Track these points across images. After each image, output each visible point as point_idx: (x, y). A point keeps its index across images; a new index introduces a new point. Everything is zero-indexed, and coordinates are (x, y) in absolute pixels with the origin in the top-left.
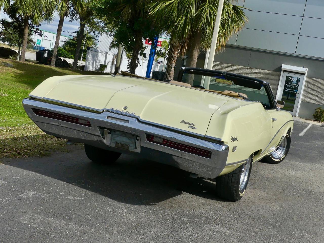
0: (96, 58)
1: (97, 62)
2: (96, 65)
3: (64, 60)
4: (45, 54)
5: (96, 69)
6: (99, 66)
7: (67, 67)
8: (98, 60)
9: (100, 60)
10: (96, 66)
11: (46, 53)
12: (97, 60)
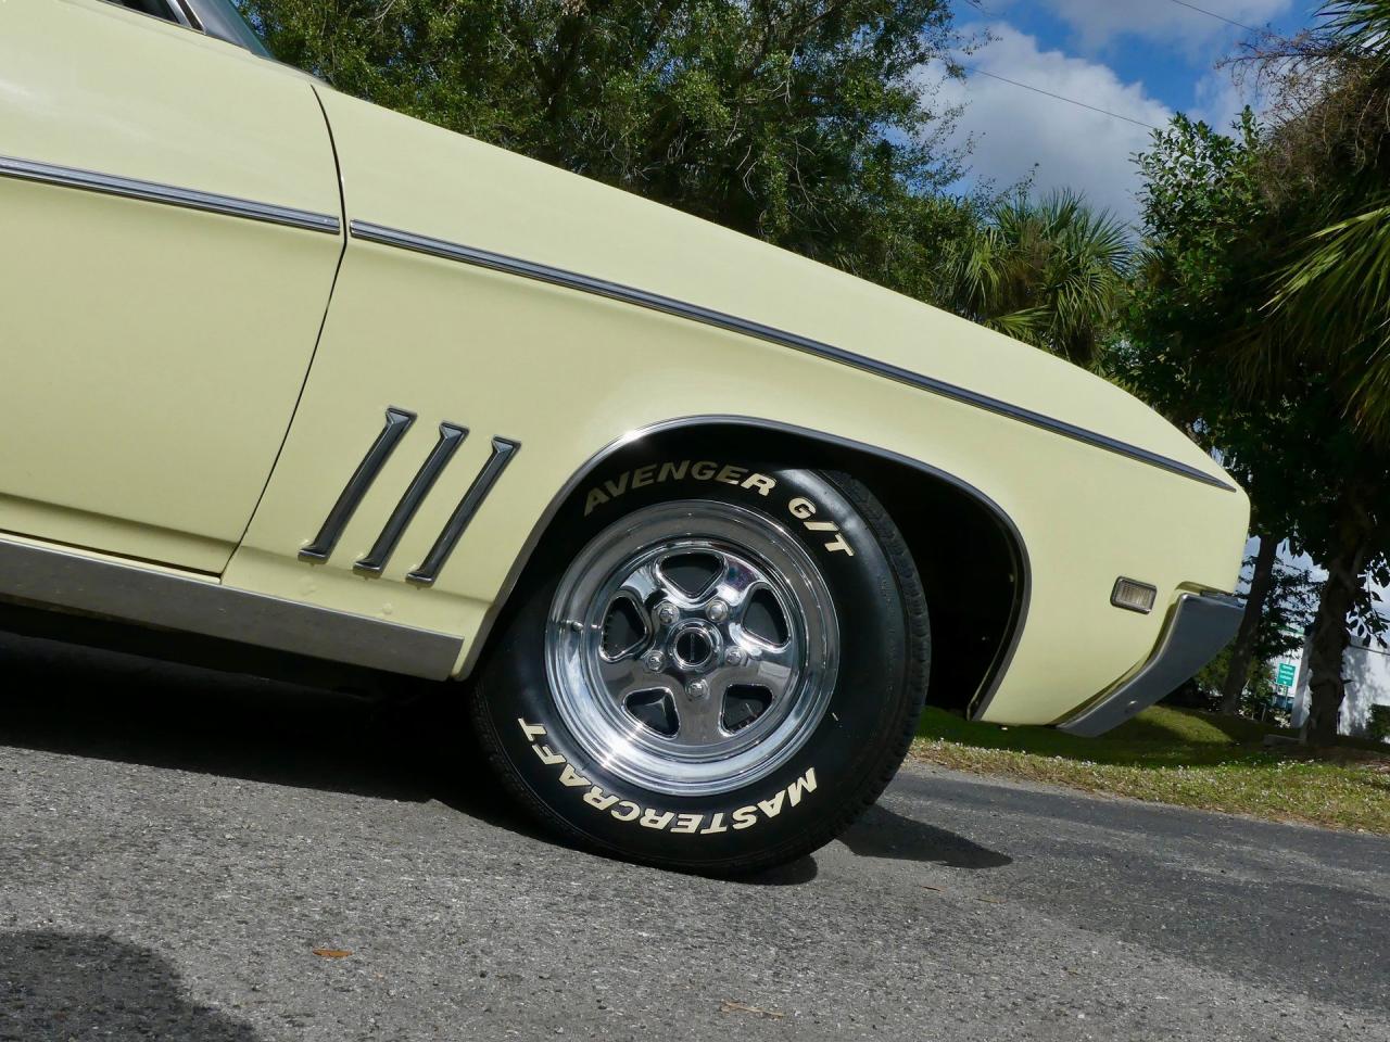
0: (1356, 678)
1: (1361, 694)
2: (1353, 708)
5: (1352, 725)
6: (1368, 715)
7: (1198, 706)
8: (1364, 686)
9: (1376, 686)
10: (1356, 714)
12: (1358, 685)
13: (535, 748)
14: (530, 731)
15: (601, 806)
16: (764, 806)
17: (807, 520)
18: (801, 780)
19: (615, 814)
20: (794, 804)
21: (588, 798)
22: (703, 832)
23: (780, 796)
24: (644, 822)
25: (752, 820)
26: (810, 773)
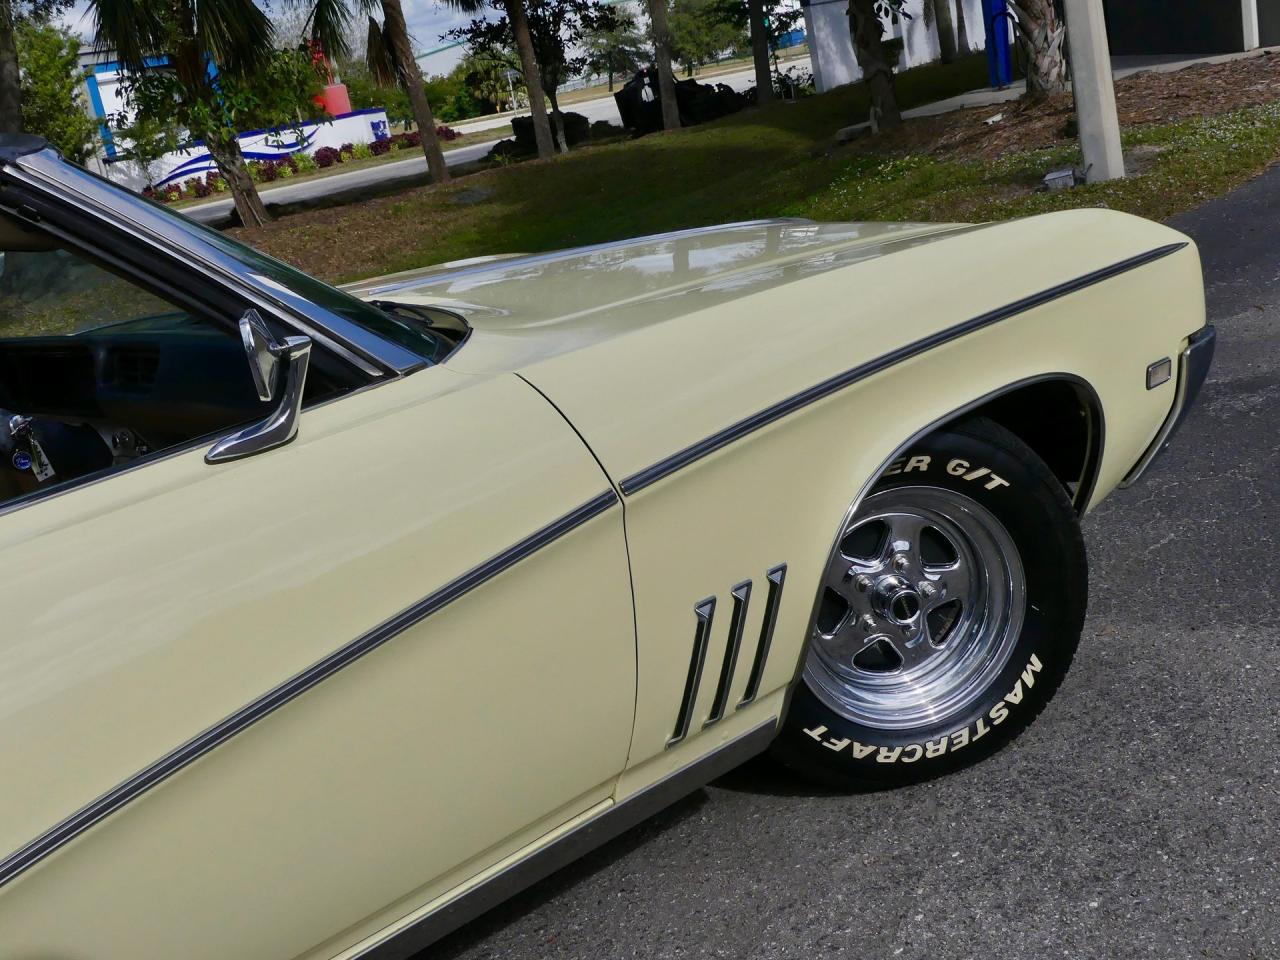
3: (720, 86)
4: (643, 91)
11: (646, 87)
13: (825, 744)
14: (815, 734)
15: (893, 760)
16: (1010, 698)
17: (964, 474)
18: (1029, 667)
19: (906, 760)
20: (1030, 686)
21: (880, 759)
22: (974, 739)
23: (1018, 686)
24: (930, 755)
25: (1005, 712)
26: (1034, 658)
